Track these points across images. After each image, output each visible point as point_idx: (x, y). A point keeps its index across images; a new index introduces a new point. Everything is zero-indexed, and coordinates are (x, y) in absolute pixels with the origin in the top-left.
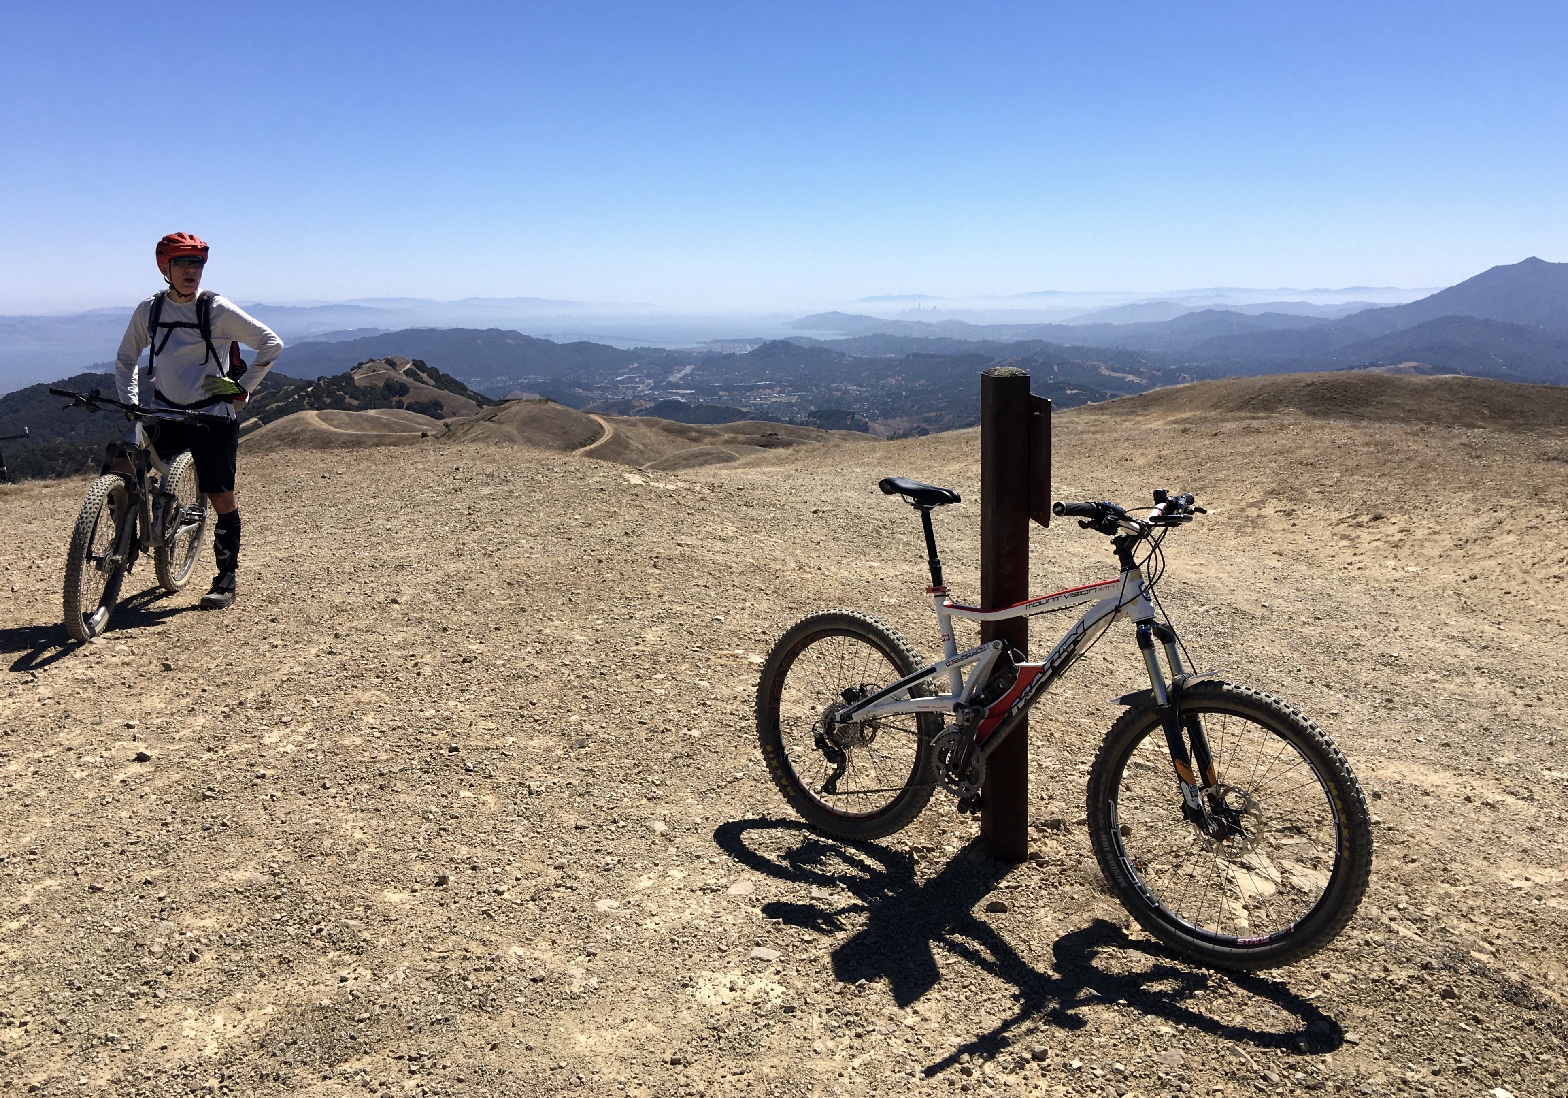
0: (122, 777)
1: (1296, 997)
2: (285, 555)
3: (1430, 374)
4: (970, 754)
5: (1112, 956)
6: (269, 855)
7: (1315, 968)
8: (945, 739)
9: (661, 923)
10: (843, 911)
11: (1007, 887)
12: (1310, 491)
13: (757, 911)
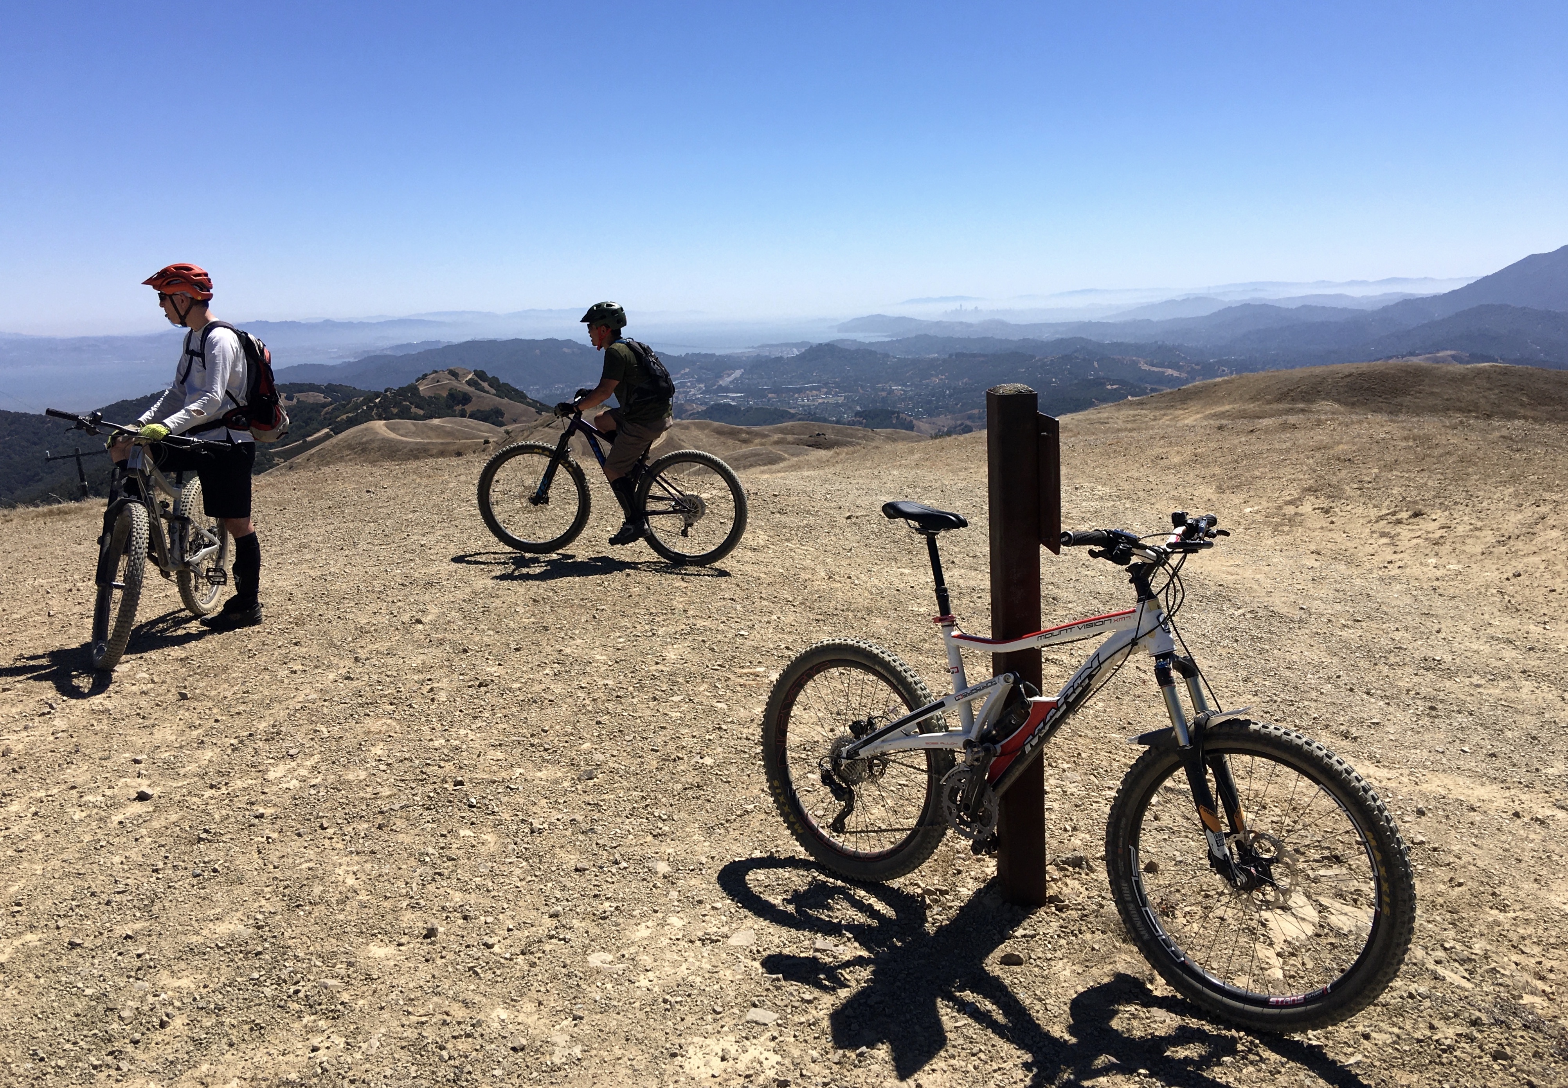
0: (120, 817)
1: (1334, 1062)
2: (319, 573)
3: (1468, 363)
4: (981, 794)
5: (1134, 1016)
6: (257, 905)
7: (1354, 1027)
8: (956, 778)
9: (655, 980)
10: (847, 964)
11: (1024, 936)
12: (1347, 488)
13: (757, 964)
